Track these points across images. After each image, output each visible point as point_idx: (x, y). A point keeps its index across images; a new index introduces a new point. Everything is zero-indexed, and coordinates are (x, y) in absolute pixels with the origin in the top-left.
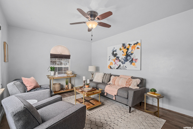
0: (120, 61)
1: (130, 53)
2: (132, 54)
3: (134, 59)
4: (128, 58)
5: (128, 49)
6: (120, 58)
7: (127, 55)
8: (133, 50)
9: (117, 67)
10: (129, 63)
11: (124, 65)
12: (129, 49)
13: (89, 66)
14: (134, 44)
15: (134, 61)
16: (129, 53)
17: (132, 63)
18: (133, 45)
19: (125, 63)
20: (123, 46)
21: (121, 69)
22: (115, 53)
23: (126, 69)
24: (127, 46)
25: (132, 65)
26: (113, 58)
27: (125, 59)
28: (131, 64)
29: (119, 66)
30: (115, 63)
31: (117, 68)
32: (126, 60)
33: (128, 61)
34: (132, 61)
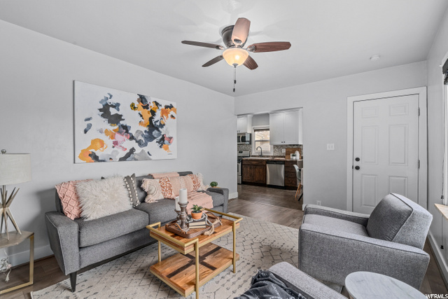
0: (132, 138)
1: (158, 124)
2: (162, 126)
3: (167, 136)
4: (154, 133)
5: (153, 113)
6: (133, 131)
7: (152, 127)
8: (165, 118)
9: (123, 154)
10: (157, 145)
11: (144, 148)
12: (156, 114)
14: (167, 107)
15: (166, 141)
16: (157, 122)
17: (162, 145)
18: (163, 107)
19: (146, 145)
20: (142, 102)
21: (136, 160)
23: (150, 159)
24: (152, 105)
25: (162, 149)
26: (104, 124)
27: (147, 134)
28: (161, 147)
29: (128, 151)
30: (116, 143)
31: (123, 159)
32: (150, 137)
33: (155, 141)
34: (162, 141)
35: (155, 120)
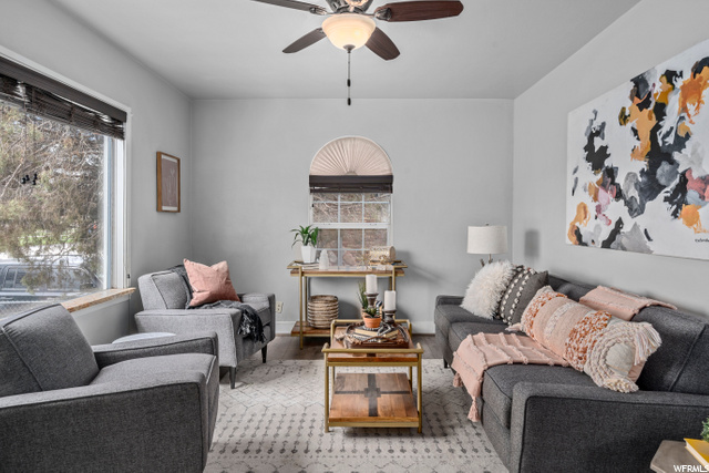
0: (619, 195)
1: (670, 140)
2: (680, 142)
3: (695, 175)
4: (659, 171)
5: (660, 111)
6: (620, 179)
7: (658, 155)
8: (691, 108)
9: (605, 235)
10: (667, 209)
11: (639, 219)
12: (668, 110)
13: (470, 228)
14: (698, 68)
15: (692, 195)
16: (668, 134)
17: (679, 207)
18: (688, 75)
19: (641, 210)
20: (638, 96)
21: (624, 249)
22: (598, 143)
23: (649, 252)
24: (657, 86)
25: (680, 222)
26: (590, 177)
27: (645, 179)
28: (675, 214)
29: (612, 226)
30: (599, 209)
31: (607, 244)
32: (651, 188)
33: (662, 195)
34: (678, 198)
35: (664, 130)
